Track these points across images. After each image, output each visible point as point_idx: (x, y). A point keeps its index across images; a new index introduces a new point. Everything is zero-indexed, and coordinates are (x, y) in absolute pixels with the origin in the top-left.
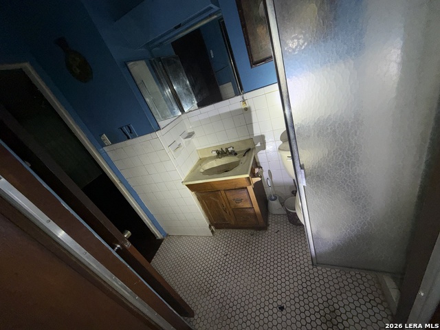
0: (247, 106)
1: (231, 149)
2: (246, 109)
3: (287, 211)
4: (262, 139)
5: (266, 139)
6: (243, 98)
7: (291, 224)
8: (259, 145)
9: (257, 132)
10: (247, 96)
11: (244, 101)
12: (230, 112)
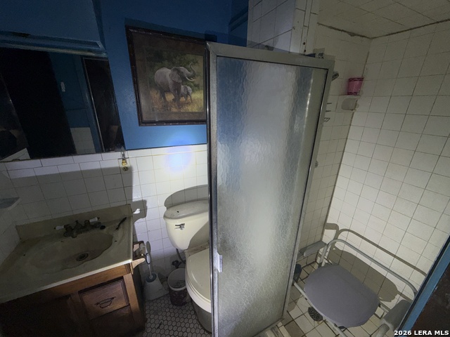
0: (128, 165)
1: (96, 219)
2: (126, 169)
3: (170, 289)
4: (142, 204)
5: (148, 205)
6: (124, 155)
7: (175, 307)
8: (137, 212)
9: (136, 197)
10: (128, 154)
11: (124, 159)
12: (101, 169)
